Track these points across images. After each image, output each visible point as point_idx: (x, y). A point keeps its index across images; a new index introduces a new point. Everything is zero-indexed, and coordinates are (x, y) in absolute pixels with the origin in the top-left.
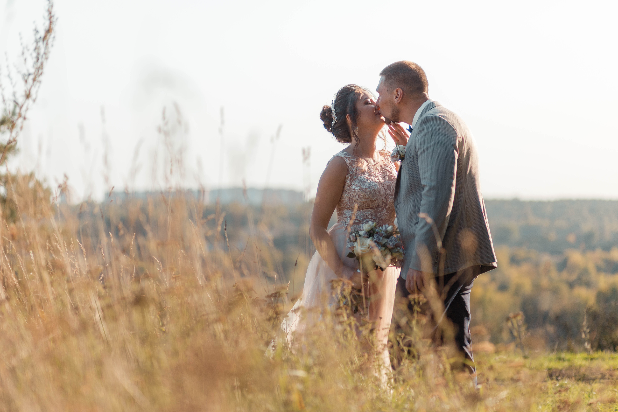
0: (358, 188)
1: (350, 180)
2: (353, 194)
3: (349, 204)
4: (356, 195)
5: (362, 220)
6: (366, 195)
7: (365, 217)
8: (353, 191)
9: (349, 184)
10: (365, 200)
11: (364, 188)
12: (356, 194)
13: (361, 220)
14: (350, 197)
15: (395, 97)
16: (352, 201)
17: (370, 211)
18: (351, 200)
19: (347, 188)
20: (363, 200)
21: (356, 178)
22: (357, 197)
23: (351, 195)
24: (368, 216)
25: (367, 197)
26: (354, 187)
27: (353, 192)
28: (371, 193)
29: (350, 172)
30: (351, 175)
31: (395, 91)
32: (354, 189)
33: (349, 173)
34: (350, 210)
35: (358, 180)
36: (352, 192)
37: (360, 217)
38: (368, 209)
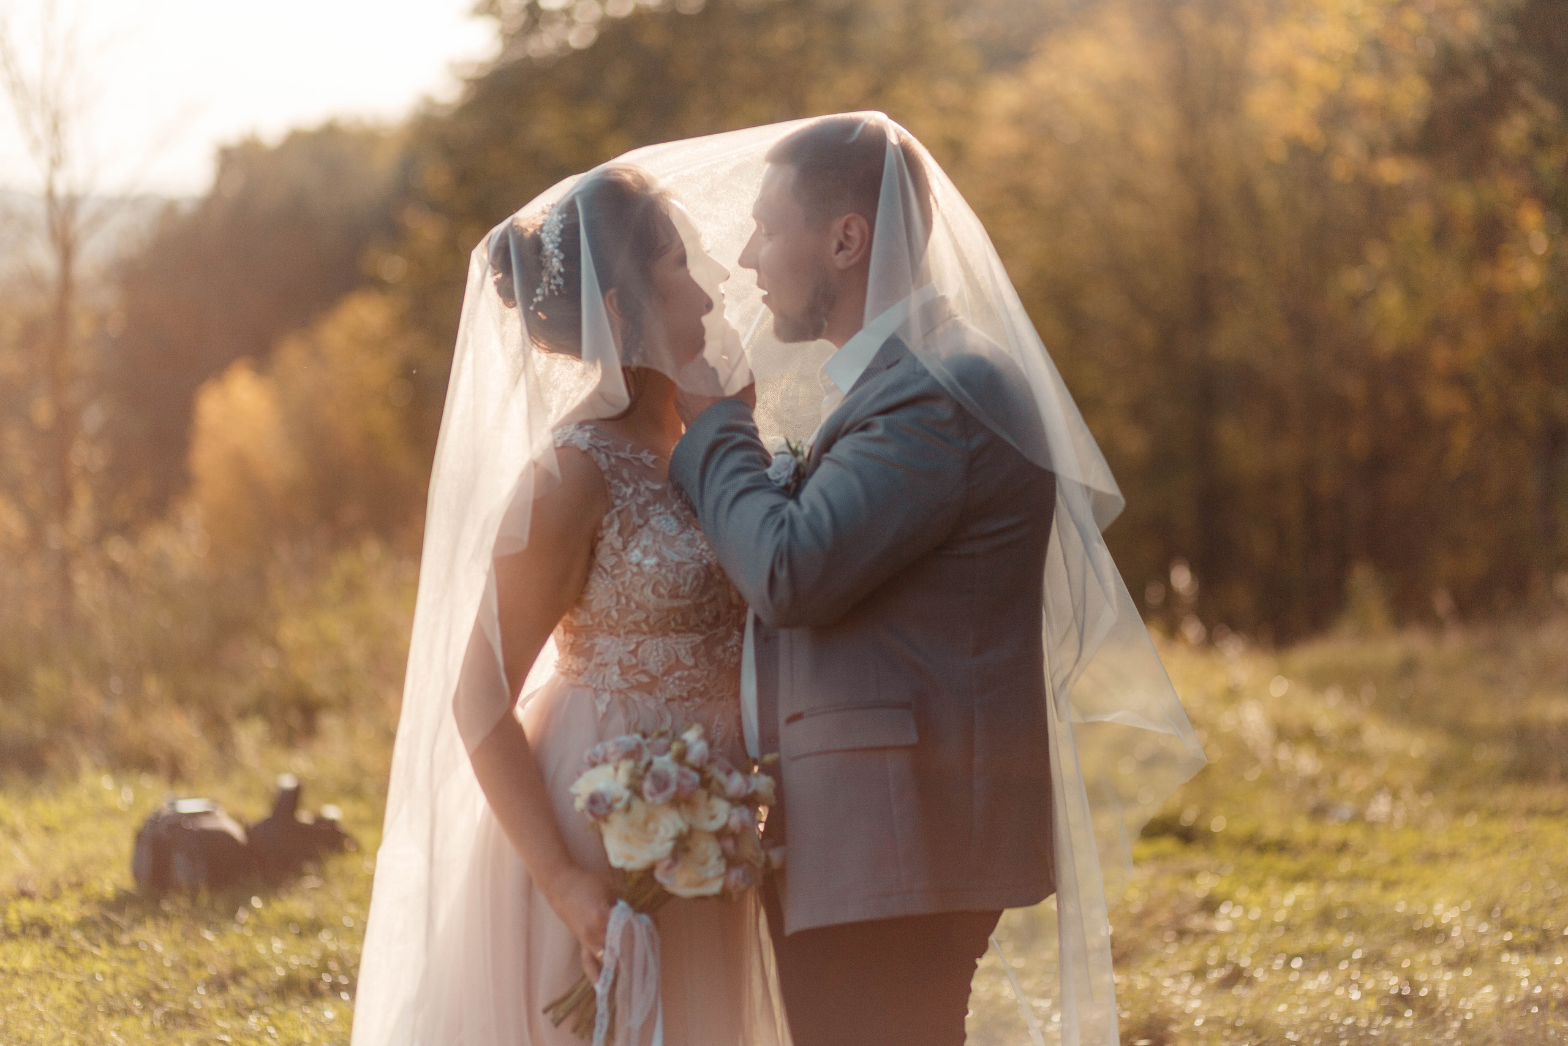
0: (650, 562)
1: (620, 533)
2: (631, 583)
3: (614, 614)
4: (643, 586)
5: (663, 675)
6: (680, 586)
7: (673, 661)
8: (631, 571)
9: (618, 545)
10: (676, 603)
11: (672, 561)
12: (643, 581)
13: (659, 675)
14: (620, 589)
15: (834, 245)
16: (628, 604)
17: (691, 642)
18: (623, 600)
19: (605, 558)
20: (667, 603)
21: (641, 522)
22: (648, 591)
23: (623, 583)
24: (684, 658)
25: (684, 591)
26: (636, 555)
27: (634, 574)
28: (696, 577)
29: (618, 502)
30: (619, 513)
31: (837, 226)
32: (638, 565)
33: (614, 506)
34: (619, 636)
35: (651, 529)
36: (629, 574)
37: (656, 662)
38: (683, 632)
